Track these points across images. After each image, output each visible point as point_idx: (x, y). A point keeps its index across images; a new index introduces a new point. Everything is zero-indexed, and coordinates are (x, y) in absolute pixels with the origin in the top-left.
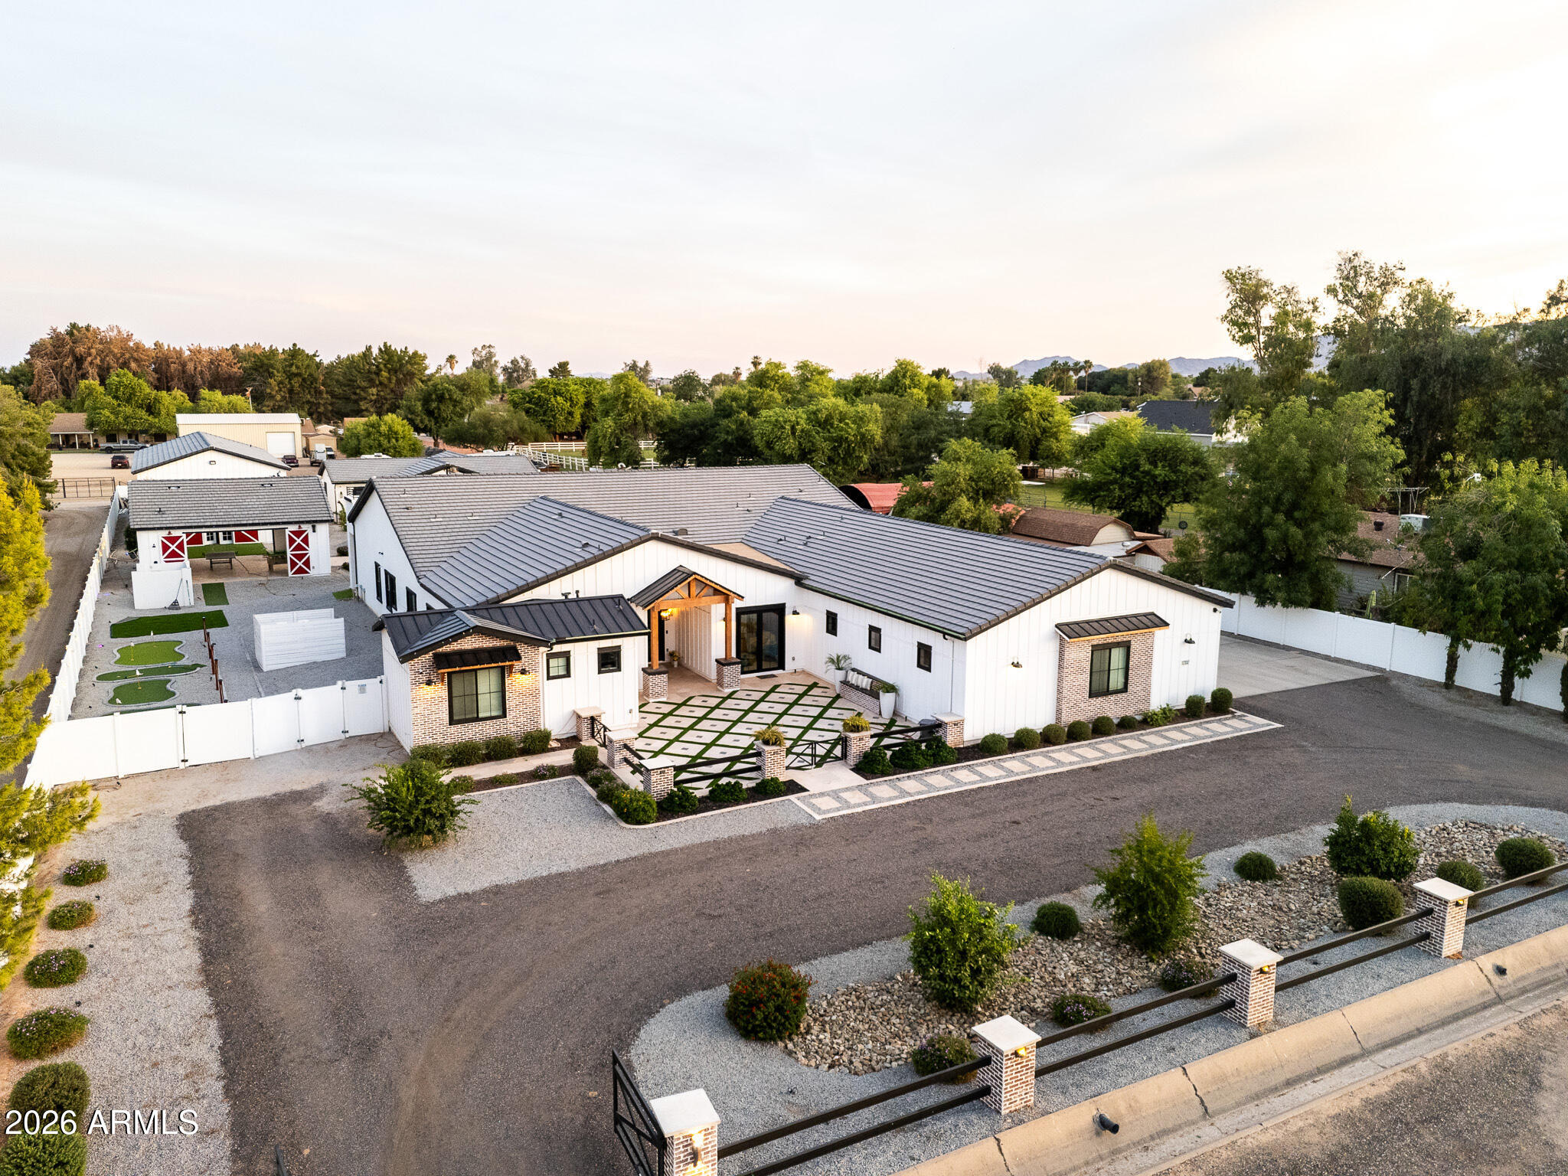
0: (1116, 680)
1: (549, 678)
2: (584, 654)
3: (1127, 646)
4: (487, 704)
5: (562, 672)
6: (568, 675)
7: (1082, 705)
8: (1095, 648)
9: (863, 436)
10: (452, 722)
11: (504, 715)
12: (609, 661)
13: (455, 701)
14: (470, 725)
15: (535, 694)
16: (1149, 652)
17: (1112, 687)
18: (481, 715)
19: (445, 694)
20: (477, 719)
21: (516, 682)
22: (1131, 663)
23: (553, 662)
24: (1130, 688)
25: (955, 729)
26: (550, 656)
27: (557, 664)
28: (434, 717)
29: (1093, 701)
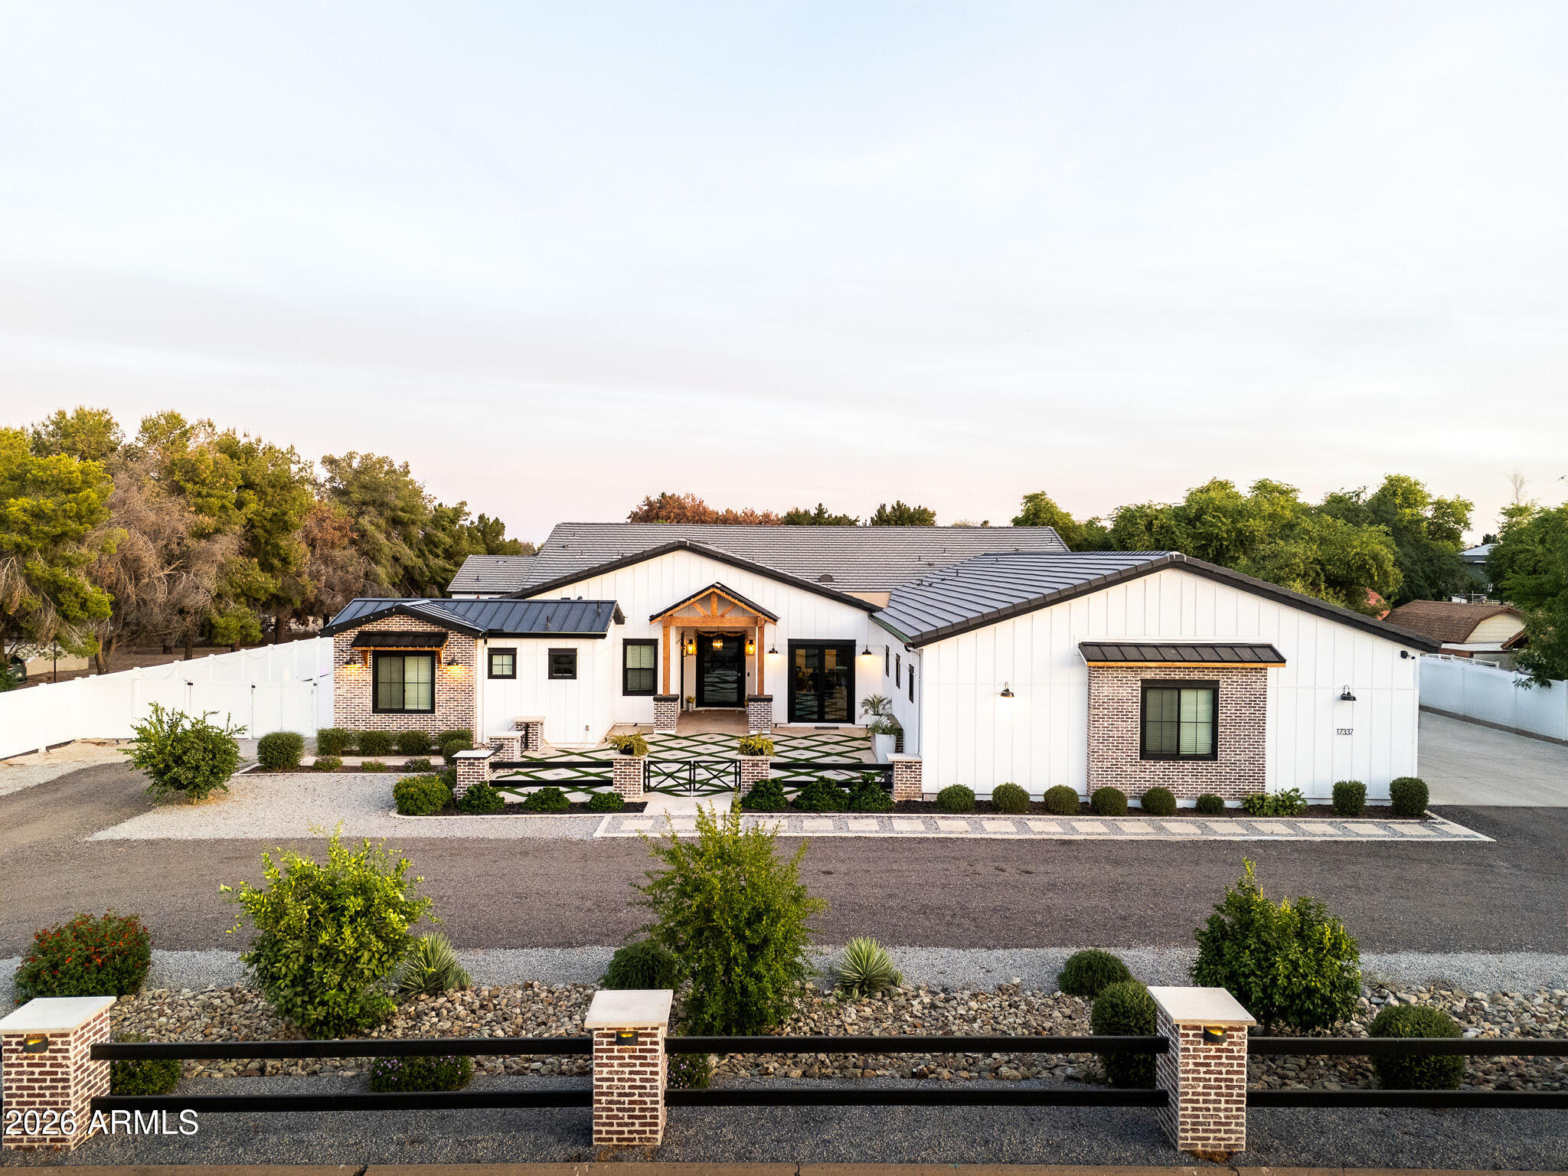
0: (1194, 737)
1: (491, 676)
2: (534, 654)
3: (1213, 687)
4: (416, 696)
5: (508, 671)
6: (513, 676)
7: (1129, 769)
8: (1148, 686)
9: (1240, 532)
10: (376, 709)
11: (432, 711)
12: (563, 666)
13: (381, 688)
14: (395, 716)
15: (468, 691)
16: (1258, 702)
17: (1186, 746)
18: (407, 707)
19: (369, 678)
20: (403, 711)
21: (451, 675)
22: (1221, 717)
23: (496, 659)
24: (1221, 755)
25: (907, 774)
26: (493, 652)
27: (501, 663)
28: (357, 701)
29: (1148, 764)
